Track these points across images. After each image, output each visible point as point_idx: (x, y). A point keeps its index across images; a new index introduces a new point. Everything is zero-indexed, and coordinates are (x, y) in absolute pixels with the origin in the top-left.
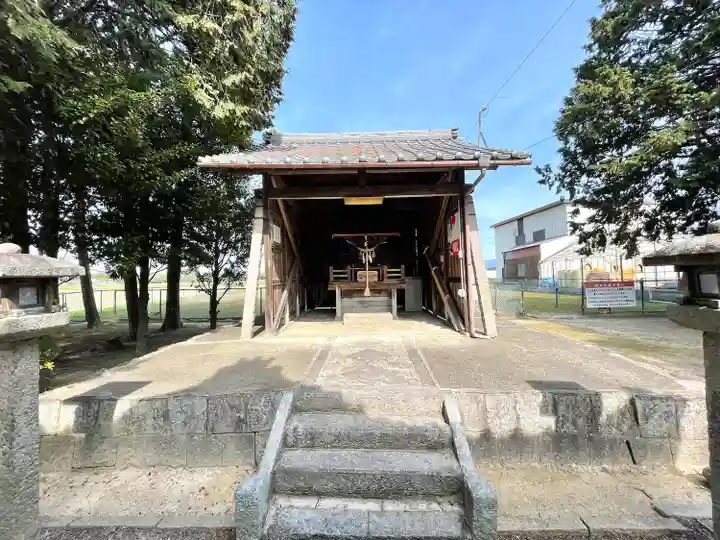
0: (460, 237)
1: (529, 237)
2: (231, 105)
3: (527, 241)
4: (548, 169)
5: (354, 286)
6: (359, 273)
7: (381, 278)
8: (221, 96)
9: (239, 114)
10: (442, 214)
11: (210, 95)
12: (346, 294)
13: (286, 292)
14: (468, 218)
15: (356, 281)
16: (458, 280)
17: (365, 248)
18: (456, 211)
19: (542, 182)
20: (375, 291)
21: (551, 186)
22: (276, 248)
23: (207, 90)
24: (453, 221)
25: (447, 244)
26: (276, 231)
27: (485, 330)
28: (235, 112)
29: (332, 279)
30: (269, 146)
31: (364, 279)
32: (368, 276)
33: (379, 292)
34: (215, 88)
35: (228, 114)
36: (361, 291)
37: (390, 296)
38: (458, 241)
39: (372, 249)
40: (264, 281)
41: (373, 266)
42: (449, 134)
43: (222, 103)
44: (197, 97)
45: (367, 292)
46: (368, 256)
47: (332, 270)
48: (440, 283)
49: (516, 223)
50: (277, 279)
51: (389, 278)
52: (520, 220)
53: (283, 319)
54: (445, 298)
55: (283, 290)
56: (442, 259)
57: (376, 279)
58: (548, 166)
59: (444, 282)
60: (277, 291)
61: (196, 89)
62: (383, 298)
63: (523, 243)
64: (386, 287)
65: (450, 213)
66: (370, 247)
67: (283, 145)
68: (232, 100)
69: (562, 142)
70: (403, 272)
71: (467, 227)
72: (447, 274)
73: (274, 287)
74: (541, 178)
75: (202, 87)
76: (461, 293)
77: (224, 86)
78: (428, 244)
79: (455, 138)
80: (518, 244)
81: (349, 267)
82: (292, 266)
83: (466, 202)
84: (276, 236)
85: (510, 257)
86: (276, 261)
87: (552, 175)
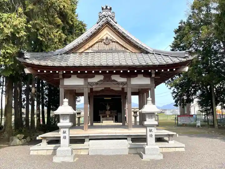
5: (105, 115)
6: (106, 112)
7: (111, 113)
12: (103, 117)
17: (107, 106)
20: (110, 116)
29: (100, 113)
32: (108, 113)
37: (113, 117)
39: (109, 106)
41: (109, 110)
45: (108, 116)
46: (108, 108)
47: (100, 111)
51: (113, 113)
62: (111, 118)
64: (112, 115)
70: (116, 112)
81: (104, 110)
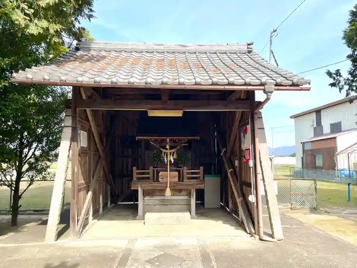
0: (251, 147)
1: (327, 129)
2: (44, 24)
3: (325, 132)
4: (338, 73)
5: (155, 186)
6: (161, 173)
7: (181, 178)
8: (35, 15)
9: (52, 31)
10: (237, 123)
11: (26, 14)
12: (145, 193)
13: (90, 193)
14: (257, 131)
15: (158, 181)
16: (249, 185)
17: (167, 149)
18: (248, 124)
19: (333, 85)
20: (176, 191)
21: (341, 89)
22: (83, 152)
23: (23, 10)
24: (246, 131)
25: (241, 151)
26: (83, 135)
27: (273, 232)
28: (48, 29)
29: (135, 179)
30: (79, 53)
31: (165, 180)
32: (169, 177)
33: (180, 191)
34: (30, 7)
35: (42, 32)
36: (162, 191)
37: (189, 194)
38: (249, 149)
39: (173, 150)
40: (70, 183)
41: (174, 167)
42: (245, 49)
43: (36, 21)
44: (14, 17)
45: (168, 192)
46: (170, 158)
47: (135, 170)
48: (235, 186)
49: (314, 115)
50: (83, 181)
51: (189, 178)
52: (318, 112)
53: (87, 219)
54: (239, 200)
55: (88, 191)
56: (237, 163)
57: (176, 179)
58: (338, 71)
59: (238, 185)
60: (82, 193)
61: (13, 9)
62: (182, 197)
63: (322, 134)
64: (185, 188)
65: (243, 123)
66: (171, 148)
67: (93, 53)
68: (46, 18)
69: (350, 49)
70: (202, 173)
71: (257, 140)
72: (241, 177)
73: (80, 190)
74: (332, 81)
75: (18, 7)
76: (252, 198)
77: (39, 6)
78: (226, 146)
79: (249, 52)
80: (316, 135)
81: (151, 168)
82: (96, 167)
83: (256, 116)
84: (83, 141)
85: (308, 147)
86: (82, 165)
87: (341, 79)
